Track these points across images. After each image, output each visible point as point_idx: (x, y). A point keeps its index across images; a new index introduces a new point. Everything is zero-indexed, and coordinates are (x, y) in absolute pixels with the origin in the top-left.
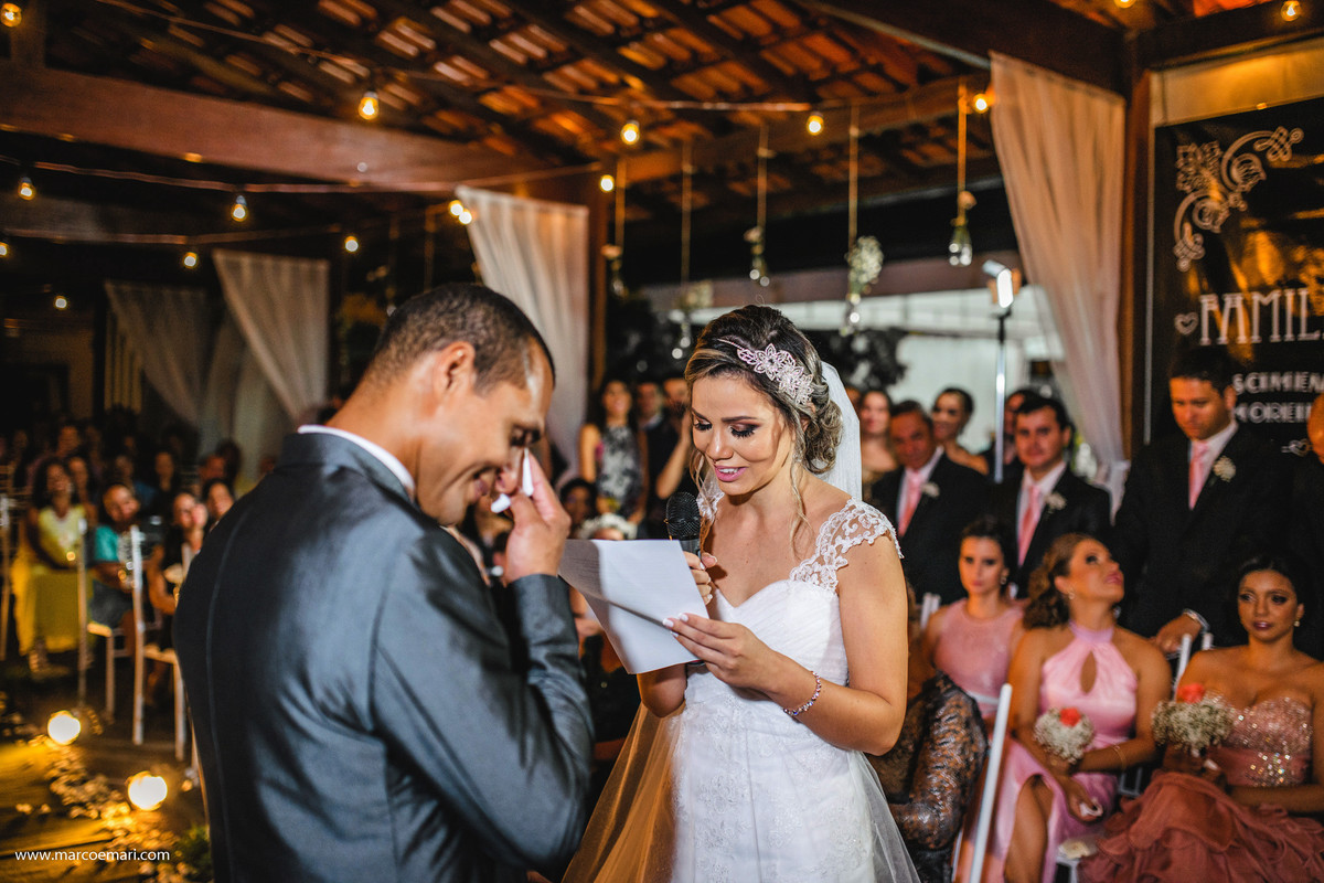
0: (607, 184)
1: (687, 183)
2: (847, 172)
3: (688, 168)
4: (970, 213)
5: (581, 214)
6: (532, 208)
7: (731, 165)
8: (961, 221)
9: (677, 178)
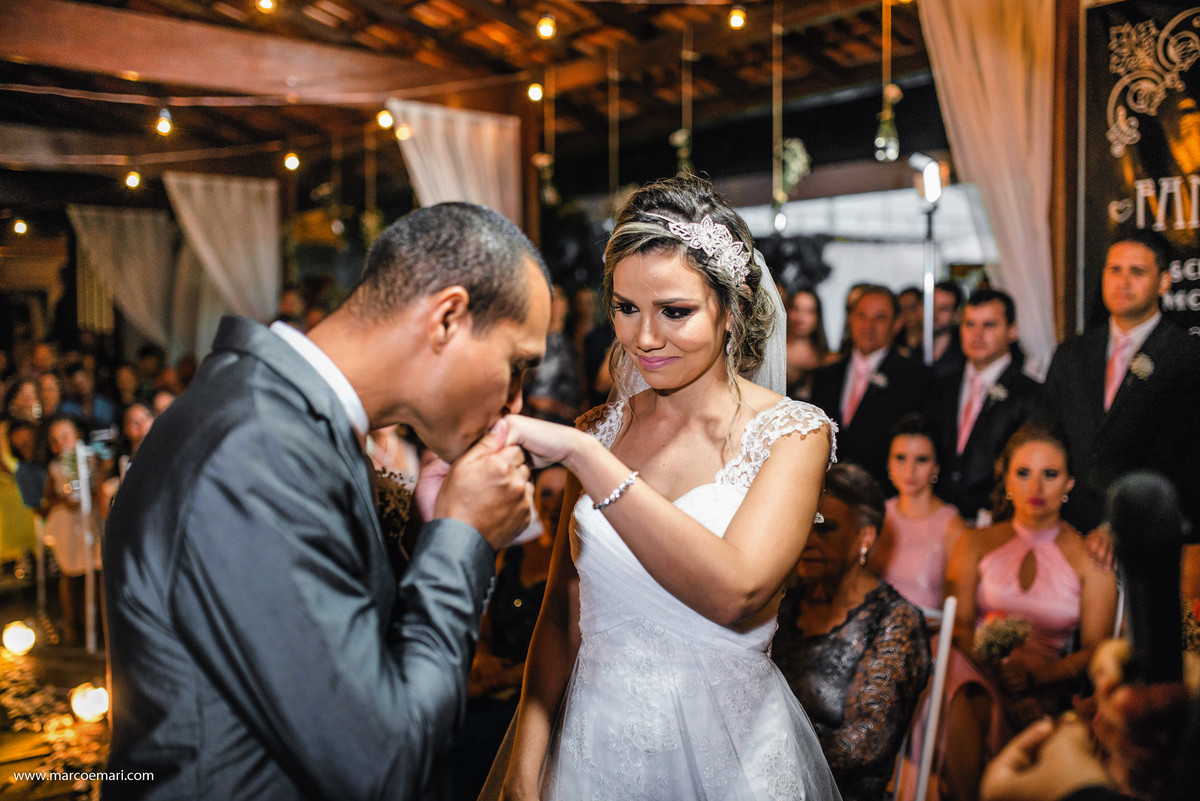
0: (535, 93)
1: (614, 92)
2: (770, 74)
3: (614, 75)
4: (897, 108)
5: (512, 124)
6: (462, 119)
7: (656, 71)
8: (887, 115)
9: (603, 86)
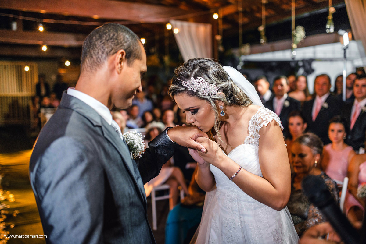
0: (216, 16)
1: (241, 15)
2: (291, 6)
3: (240, 9)
4: (334, 15)
5: (209, 27)
6: (193, 26)
7: (254, 7)
8: (330, 17)
9: (237, 13)
